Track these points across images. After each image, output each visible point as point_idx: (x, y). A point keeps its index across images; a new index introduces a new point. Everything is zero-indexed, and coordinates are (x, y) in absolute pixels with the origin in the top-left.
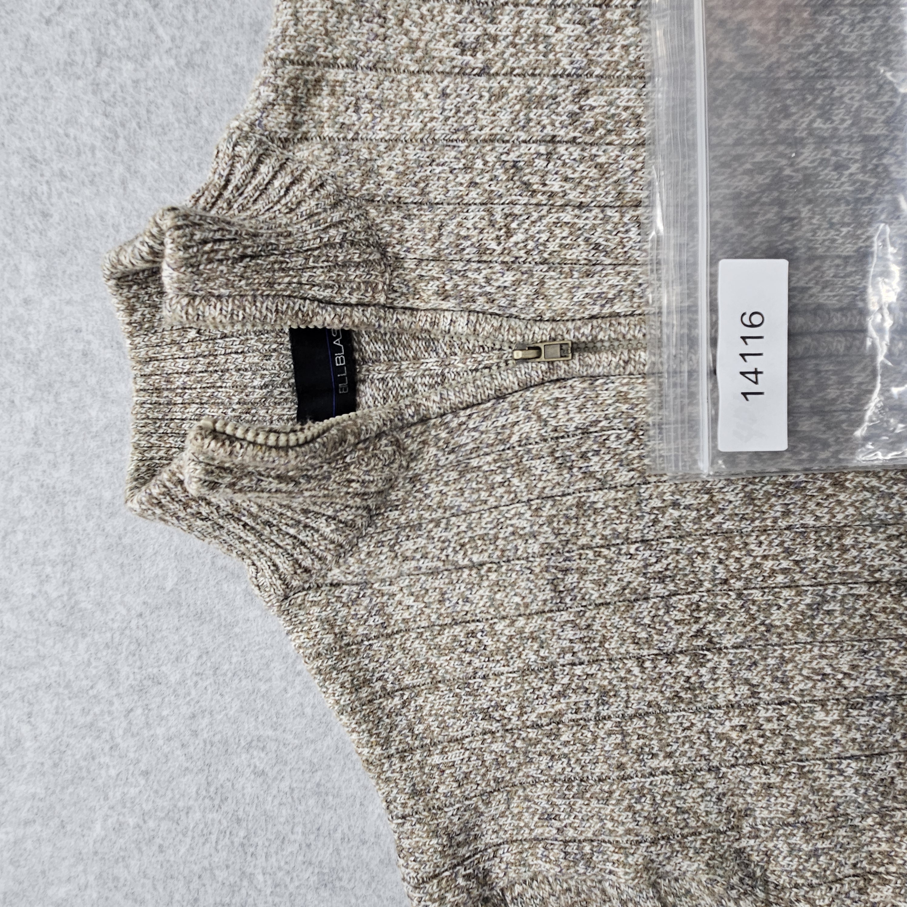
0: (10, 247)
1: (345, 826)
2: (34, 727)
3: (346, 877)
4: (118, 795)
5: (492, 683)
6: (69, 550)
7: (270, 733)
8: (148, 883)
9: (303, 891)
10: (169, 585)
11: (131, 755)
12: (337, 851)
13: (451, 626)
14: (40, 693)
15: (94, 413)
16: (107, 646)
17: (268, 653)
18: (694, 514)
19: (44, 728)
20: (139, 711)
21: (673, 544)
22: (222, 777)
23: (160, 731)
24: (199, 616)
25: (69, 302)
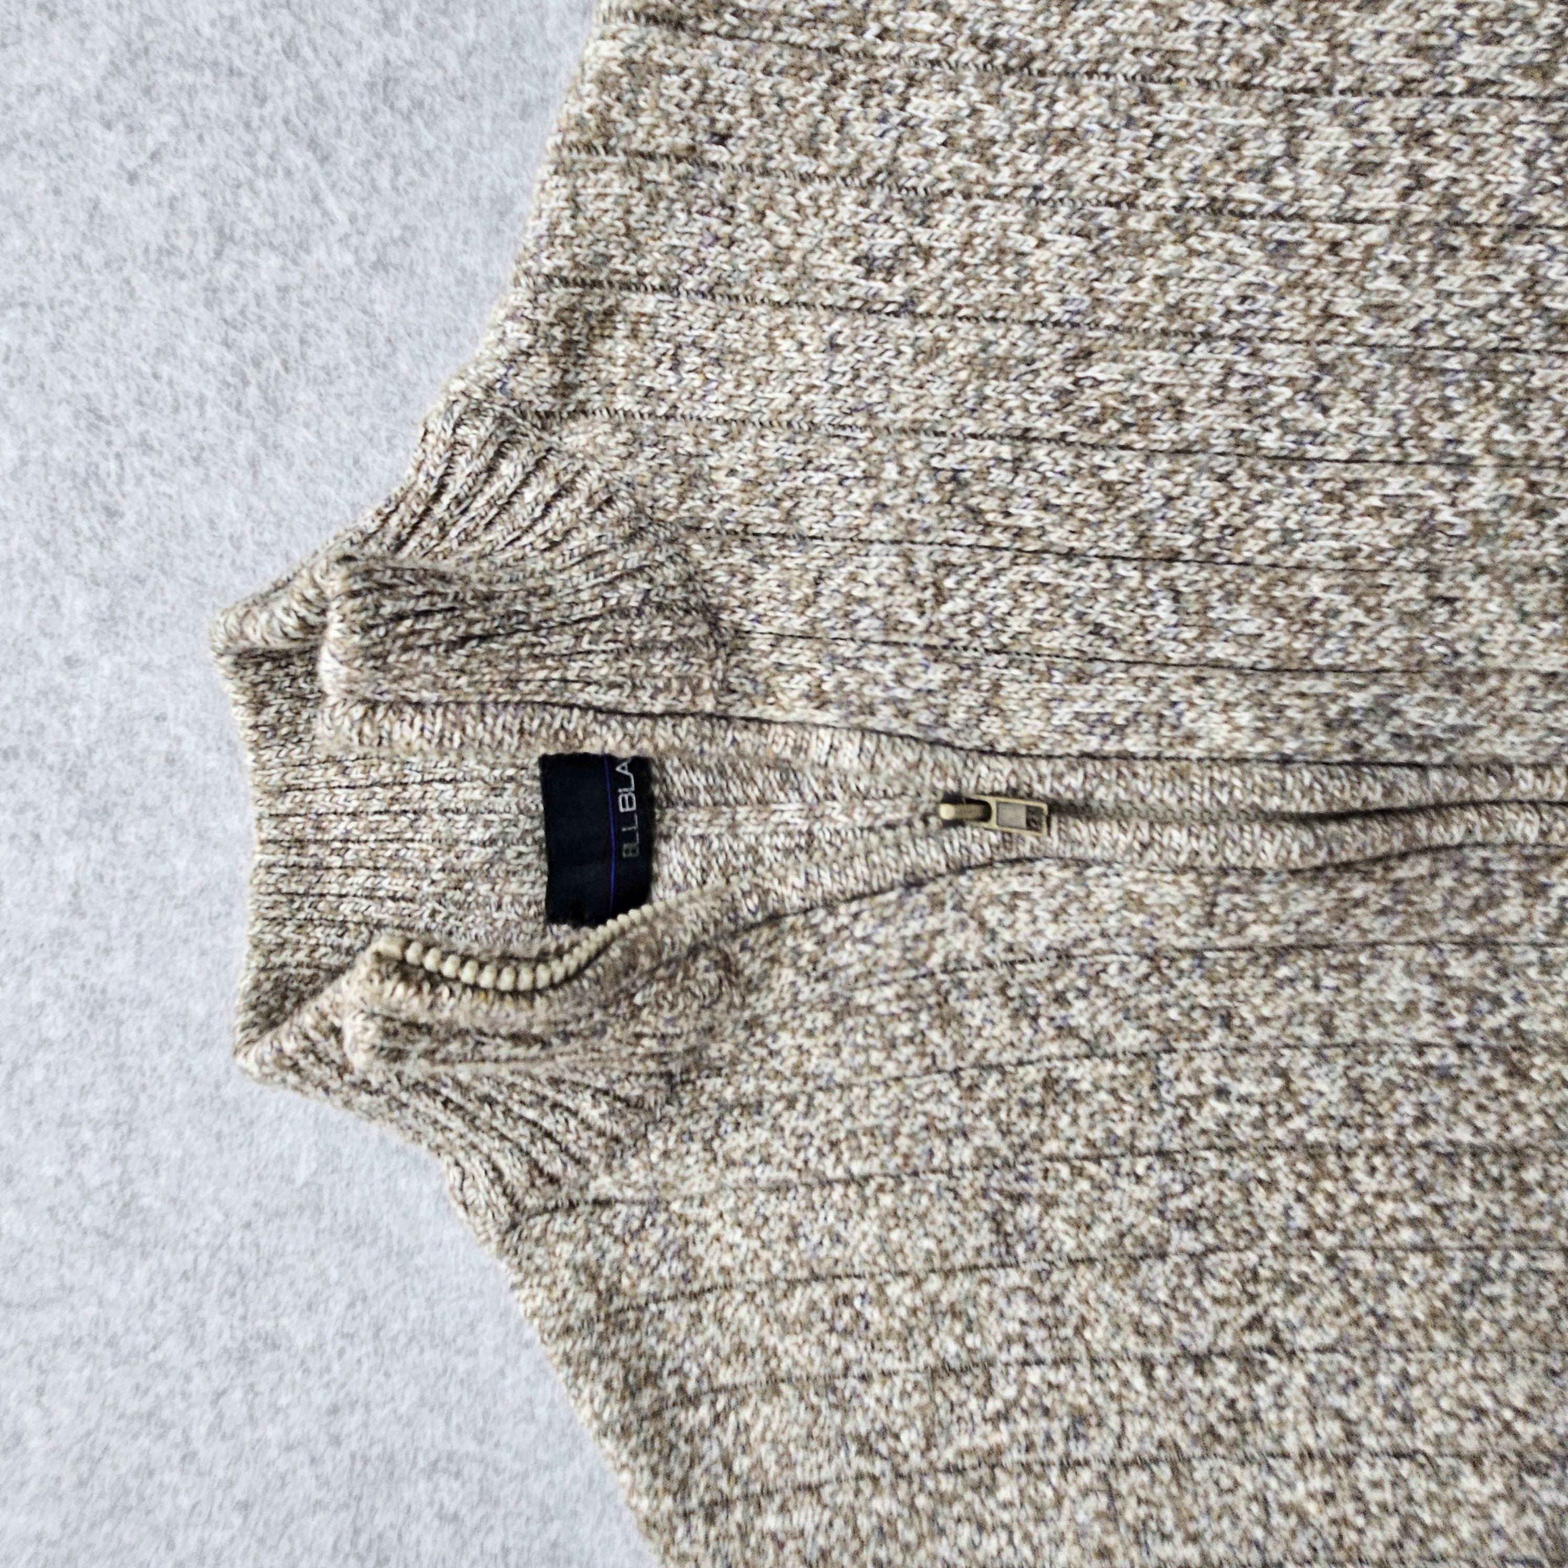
0: (47, 565)
2: (47, 1413)
4: (193, 1542)
5: (876, 1388)
6: (126, 1103)
7: (471, 1446)
10: (302, 1173)
11: (220, 1473)
13: (807, 1283)
14: (62, 1352)
15: (181, 865)
16: (185, 1276)
17: (473, 1305)
18: (1255, 1111)
19: (64, 1415)
20: (238, 1395)
21: (1214, 1161)
23: (273, 1432)
24: (353, 1233)
25: (146, 667)
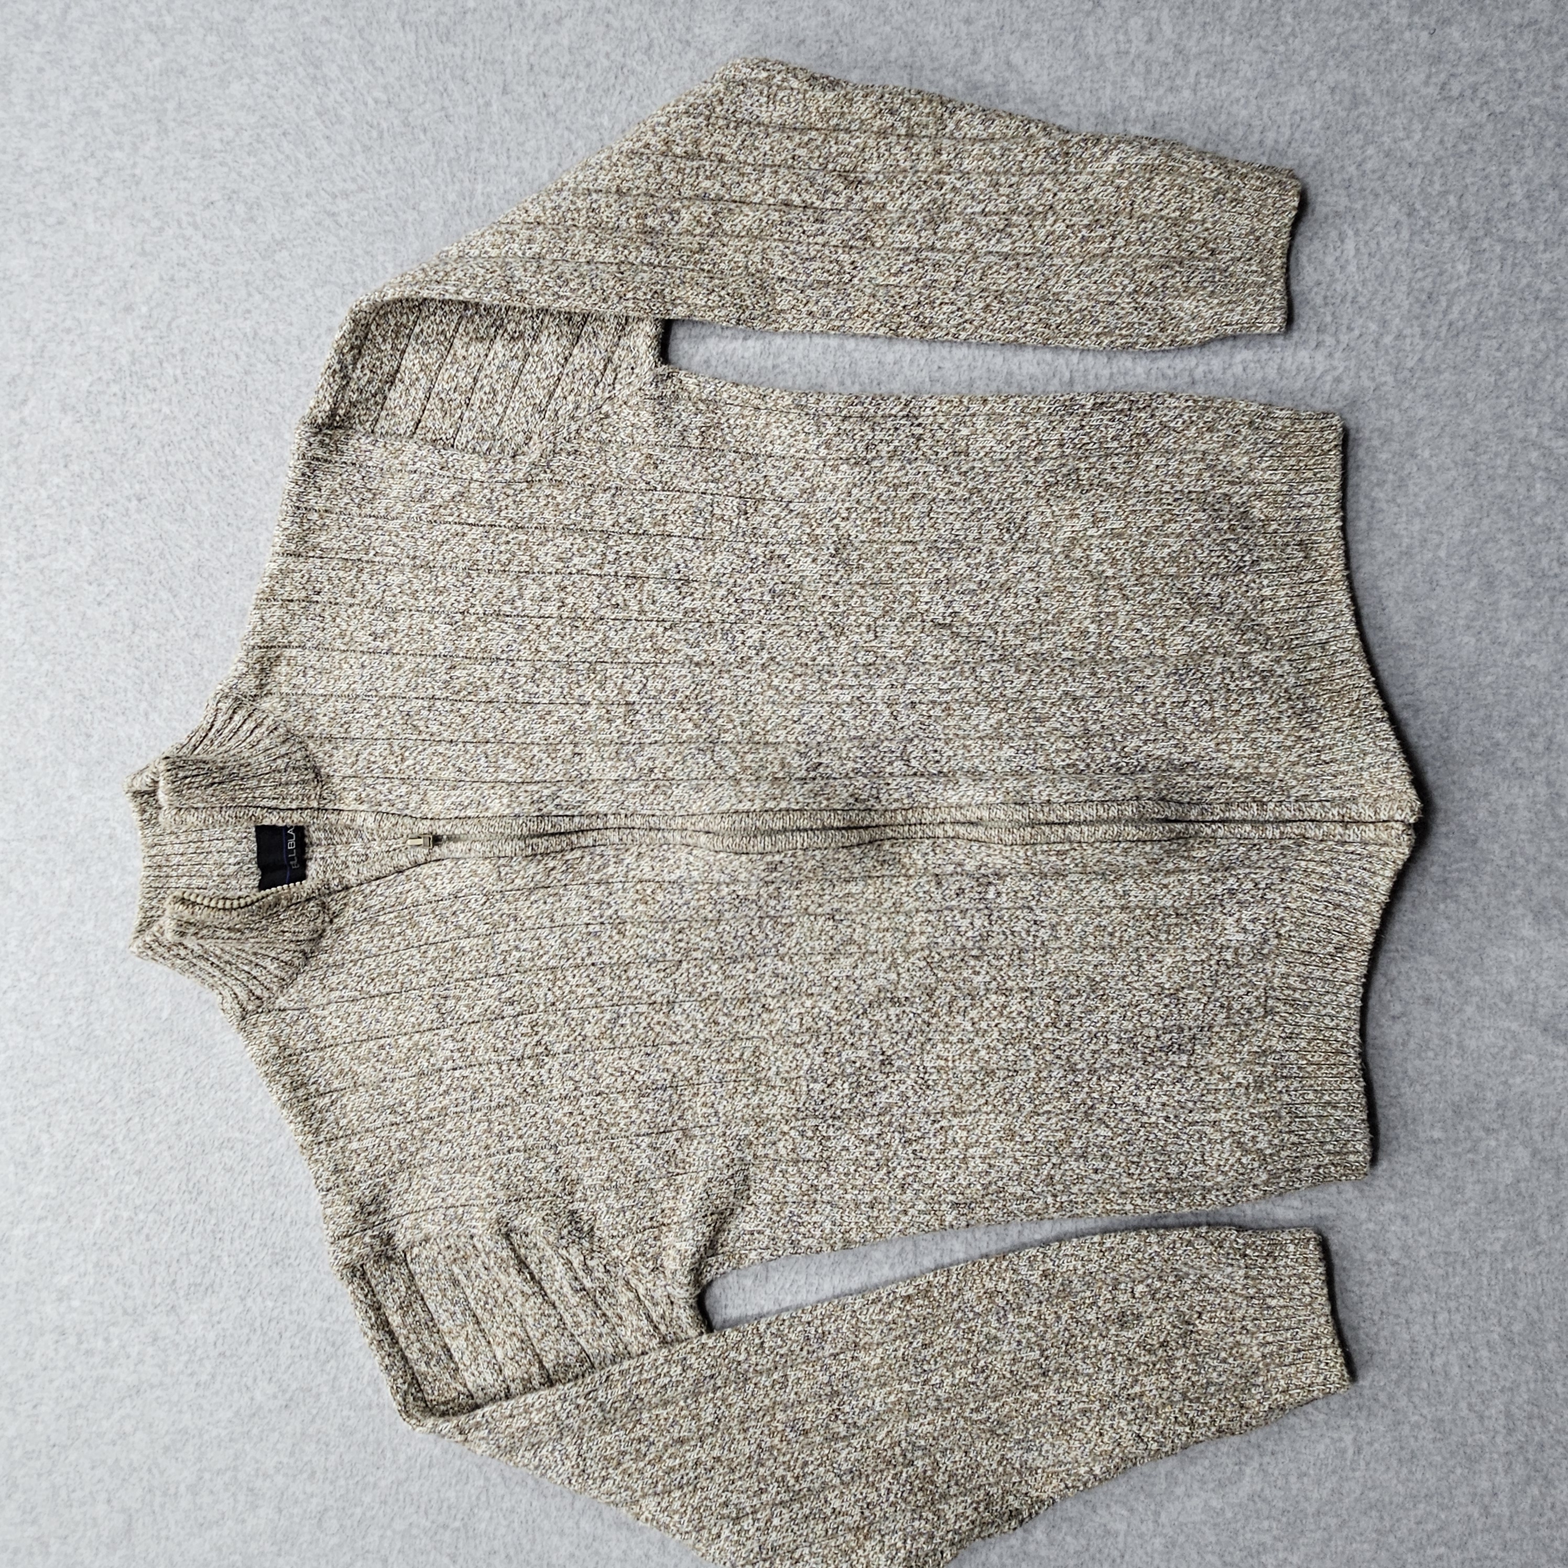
0: (61, 758)
1: (293, 1210)
2: (52, 1136)
3: (293, 1256)
4: (116, 1192)
5: (397, 1085)
6: (90, 989)
7: (237, 1134)
8: (136, 1268)
9: (259, 1269)
10: (165, 1015)
11: (128, 1157)
12: (287, 1232)
13: (367, 1040)
14: (59, 1107)
15: (115, 881)
16: (114, 1066)
17: (238, 1069)
18: (530, 955)
19: (59, 1136)
20: (137, 1120)
21: (518, 977)
22: (199, 1173)
23: (152, 1136)
24: (186, 1040)
25: (101, 799)
